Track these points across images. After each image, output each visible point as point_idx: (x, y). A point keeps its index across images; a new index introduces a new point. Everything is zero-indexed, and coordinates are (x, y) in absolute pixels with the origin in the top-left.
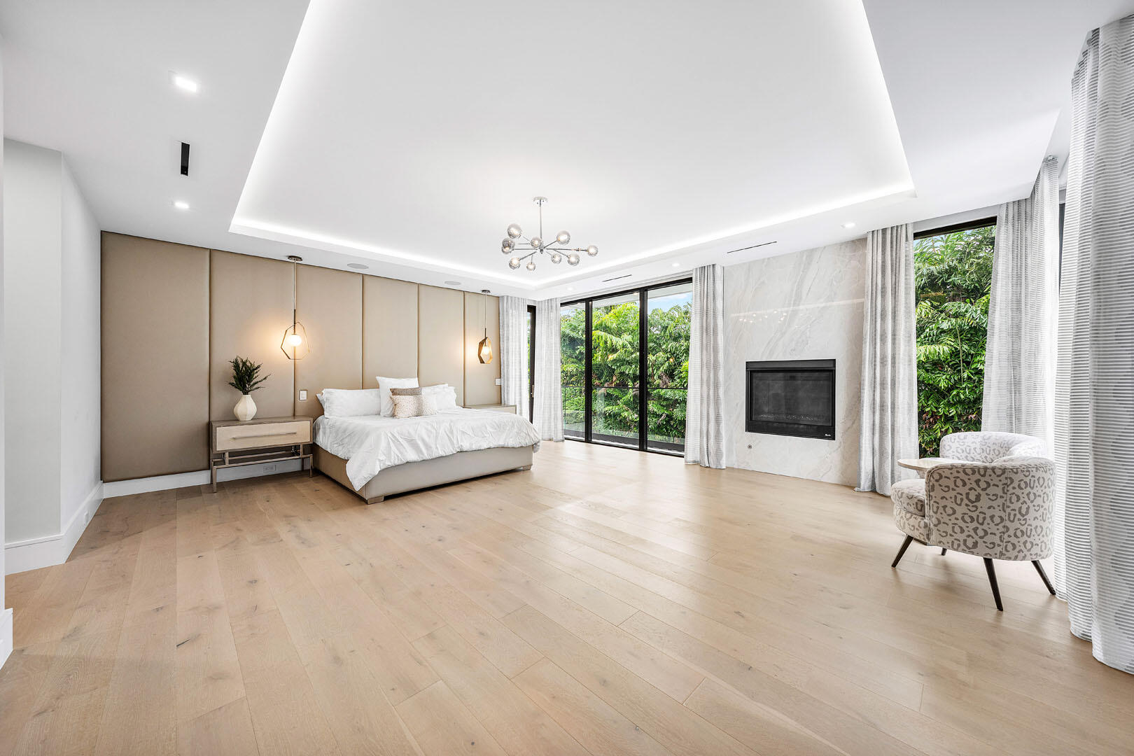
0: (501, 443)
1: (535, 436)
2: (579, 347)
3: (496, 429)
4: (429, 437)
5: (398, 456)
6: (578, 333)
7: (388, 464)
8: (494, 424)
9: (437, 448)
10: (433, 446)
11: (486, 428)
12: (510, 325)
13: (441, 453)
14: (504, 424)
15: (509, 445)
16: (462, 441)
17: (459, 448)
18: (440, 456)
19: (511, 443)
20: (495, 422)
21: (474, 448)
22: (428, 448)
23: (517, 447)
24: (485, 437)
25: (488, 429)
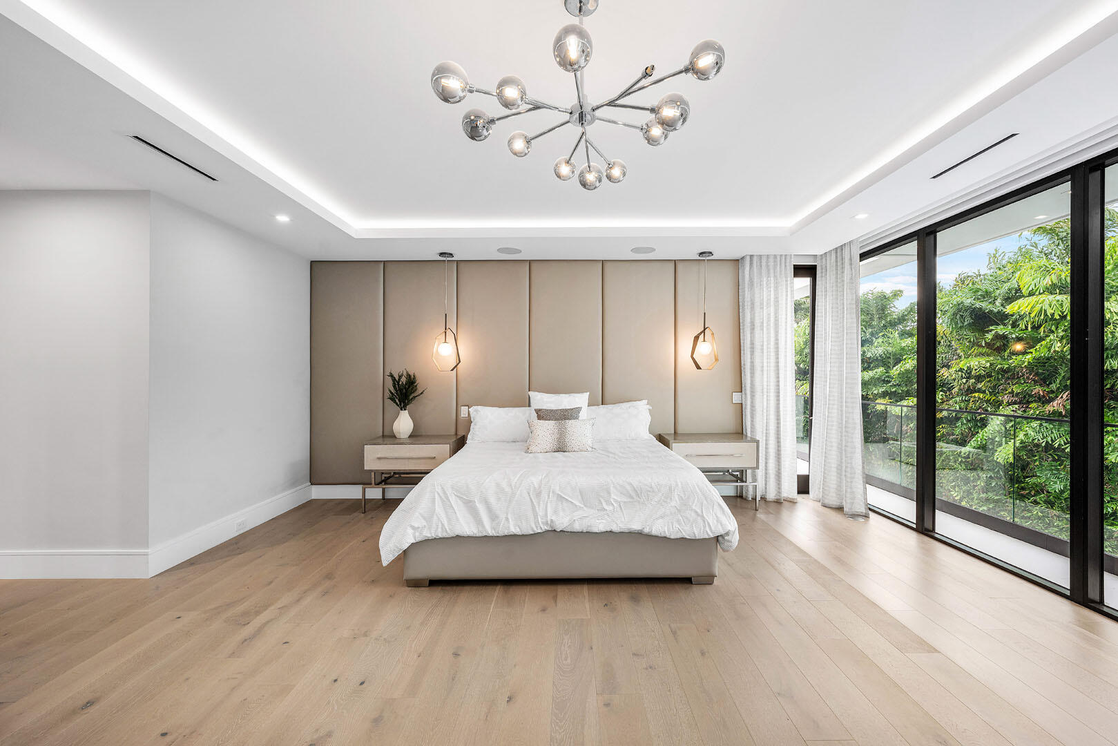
0: (636, 526)
1: (718, 521)
2: (991, 328)
3: (632, 498)
4: (499, 499)
5: (443, 525)
6: (993, 303)
7: (428, 534)
8: (628, 487)
9: (507, 519)
10: (503, 516)
11: (609, 493)
12: (757, 304)
13: (514, 529)
14: (649, 489)
15: (654, 533)
16: (555, 512)
17: (547, 523)
18: (512, 533)
19: (659, 528)
20: (630, 484)
21: (577, 527)
22: (493, 517)
23: (672, 537)
24: (605, 510)
25: (613, 496)
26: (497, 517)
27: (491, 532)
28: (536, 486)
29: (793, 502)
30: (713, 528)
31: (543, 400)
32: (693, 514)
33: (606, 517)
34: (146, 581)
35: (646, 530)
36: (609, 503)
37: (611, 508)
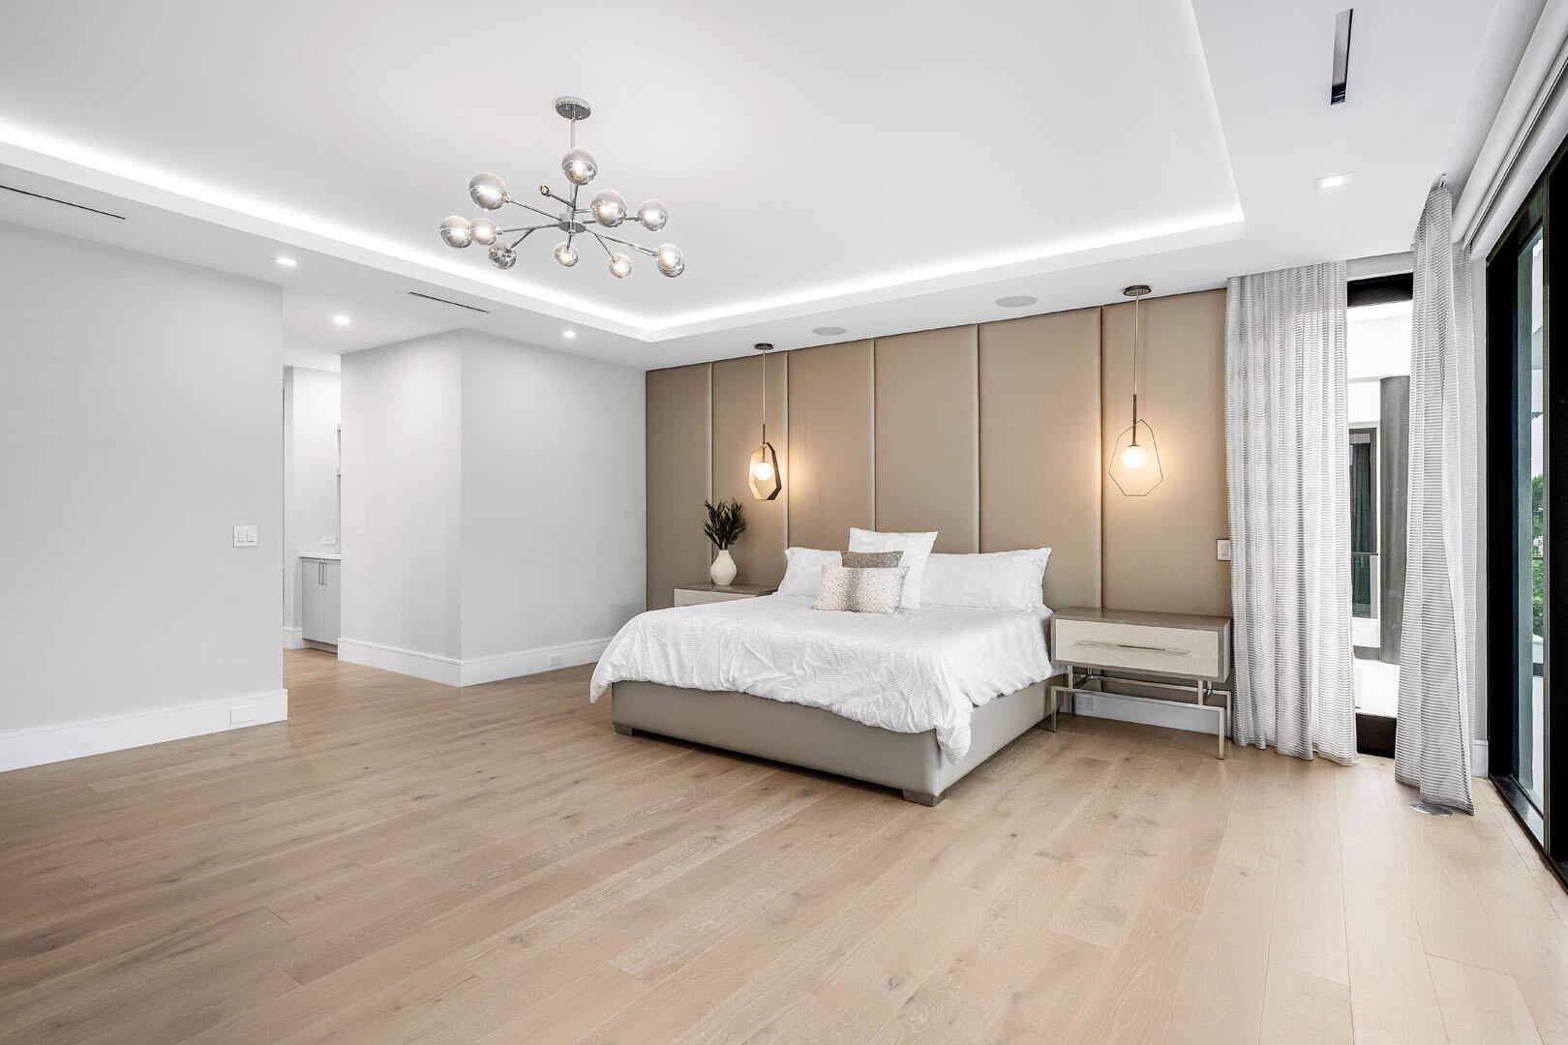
7: (624, 674)
10: (689, 666)
13: (697, 683)
14: (852, 655)
15: (844, 713)
16: (741, 669)
17: (727, 680)
18: (694, 687)
19: (851, 708)
20: (831, 646)
21: (760, 691)
22: (682, 666)
23: (868, 724)
24: (793, 674)
25: (807, 658)
26: (684, 665)
27: (678, 683)
28: (729, 633)
29: (1336, 763)
30: (916, 720)
31: (863, 541)
32: (898, 696)
33: (794, 683)
34: (459, 689)
35: (835, 709)
36: (800, 667)
37: (802, 673)
